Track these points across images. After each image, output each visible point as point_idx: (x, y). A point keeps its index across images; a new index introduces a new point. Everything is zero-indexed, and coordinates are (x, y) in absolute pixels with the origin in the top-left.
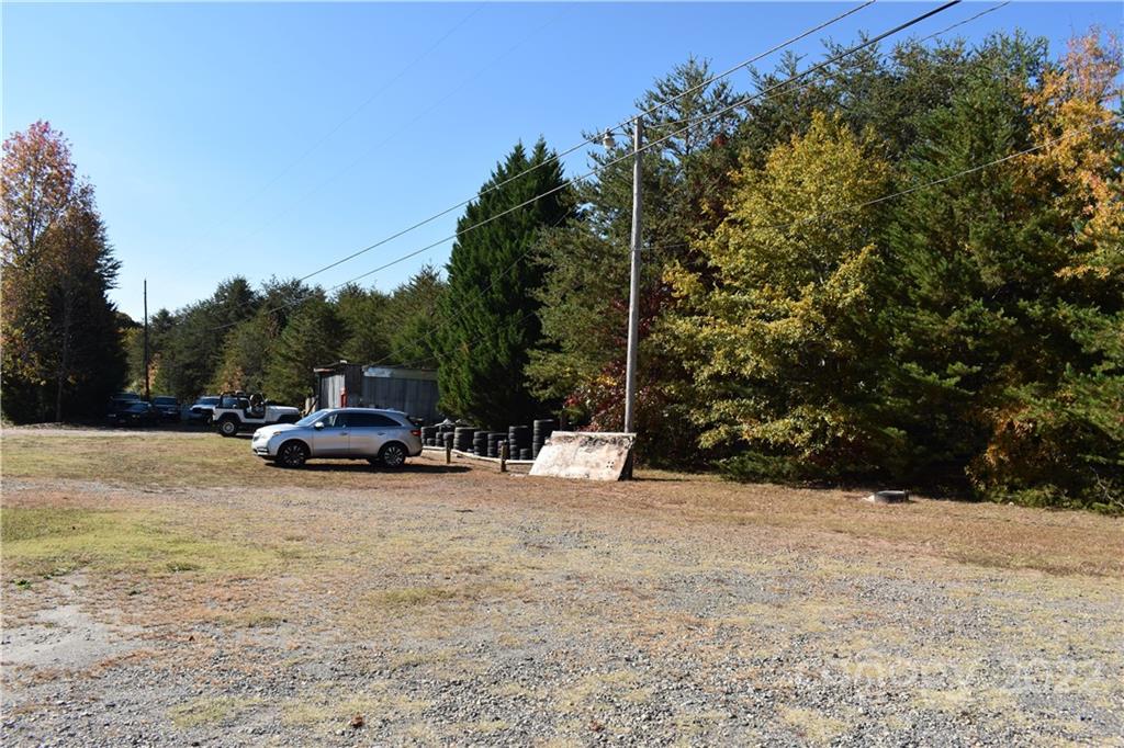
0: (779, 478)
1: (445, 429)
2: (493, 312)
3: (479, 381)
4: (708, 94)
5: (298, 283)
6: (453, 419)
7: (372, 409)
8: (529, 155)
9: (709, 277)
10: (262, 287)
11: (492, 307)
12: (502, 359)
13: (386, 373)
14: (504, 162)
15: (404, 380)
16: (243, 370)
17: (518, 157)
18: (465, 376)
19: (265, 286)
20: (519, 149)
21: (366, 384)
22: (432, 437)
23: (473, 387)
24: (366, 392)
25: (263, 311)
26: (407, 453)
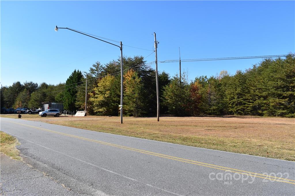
0: (102, 115)
1: (65, 112)
2: (71, 95)
3: (69, 105)
4: (100, 66)
5: (32, 83)
6: (66, 110)
7: (53, 109)
8: (77, 71)
9: (94, 94)
10: (24, 84)
11: (71, 94)
12: (73, 102)
13: (55, 104)
14: (73, 72)
15: (58, 105)
16: (22, 102)
17: (75, 71)
18: (67, 104)
19: (24, 83)
20: (75, 70)
21: (52, 105)
22: (63, 113)
23: (68, 106)
24: (52, 107)
25: (25, 90)
26: (59, 115)
